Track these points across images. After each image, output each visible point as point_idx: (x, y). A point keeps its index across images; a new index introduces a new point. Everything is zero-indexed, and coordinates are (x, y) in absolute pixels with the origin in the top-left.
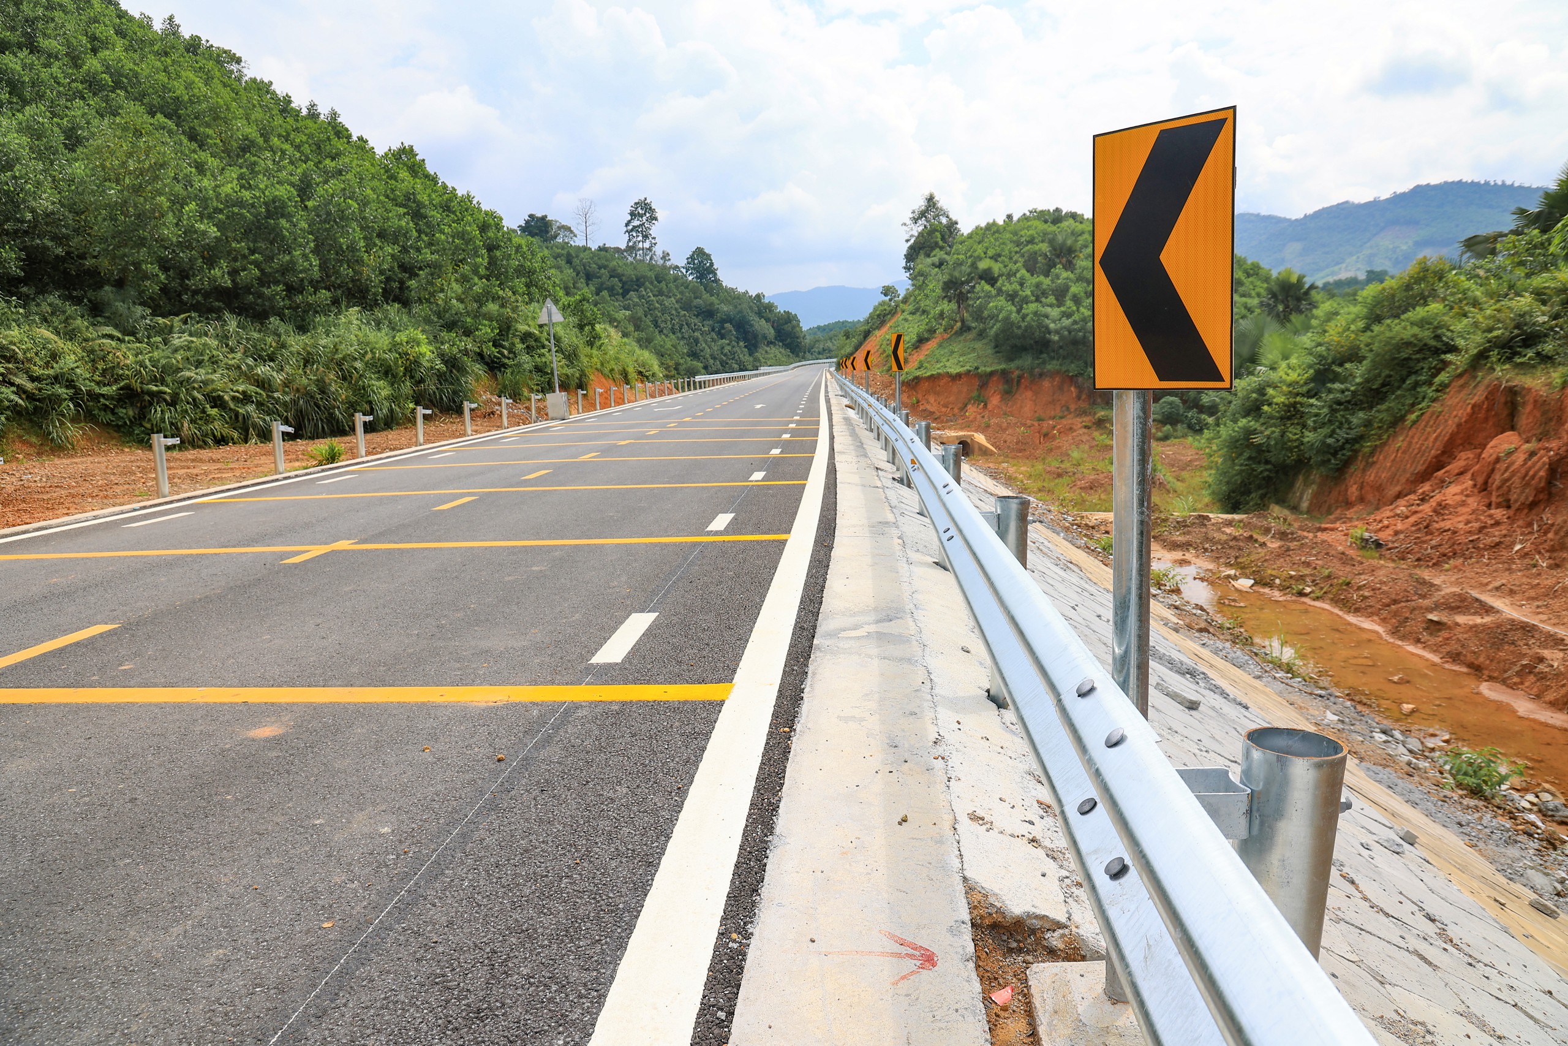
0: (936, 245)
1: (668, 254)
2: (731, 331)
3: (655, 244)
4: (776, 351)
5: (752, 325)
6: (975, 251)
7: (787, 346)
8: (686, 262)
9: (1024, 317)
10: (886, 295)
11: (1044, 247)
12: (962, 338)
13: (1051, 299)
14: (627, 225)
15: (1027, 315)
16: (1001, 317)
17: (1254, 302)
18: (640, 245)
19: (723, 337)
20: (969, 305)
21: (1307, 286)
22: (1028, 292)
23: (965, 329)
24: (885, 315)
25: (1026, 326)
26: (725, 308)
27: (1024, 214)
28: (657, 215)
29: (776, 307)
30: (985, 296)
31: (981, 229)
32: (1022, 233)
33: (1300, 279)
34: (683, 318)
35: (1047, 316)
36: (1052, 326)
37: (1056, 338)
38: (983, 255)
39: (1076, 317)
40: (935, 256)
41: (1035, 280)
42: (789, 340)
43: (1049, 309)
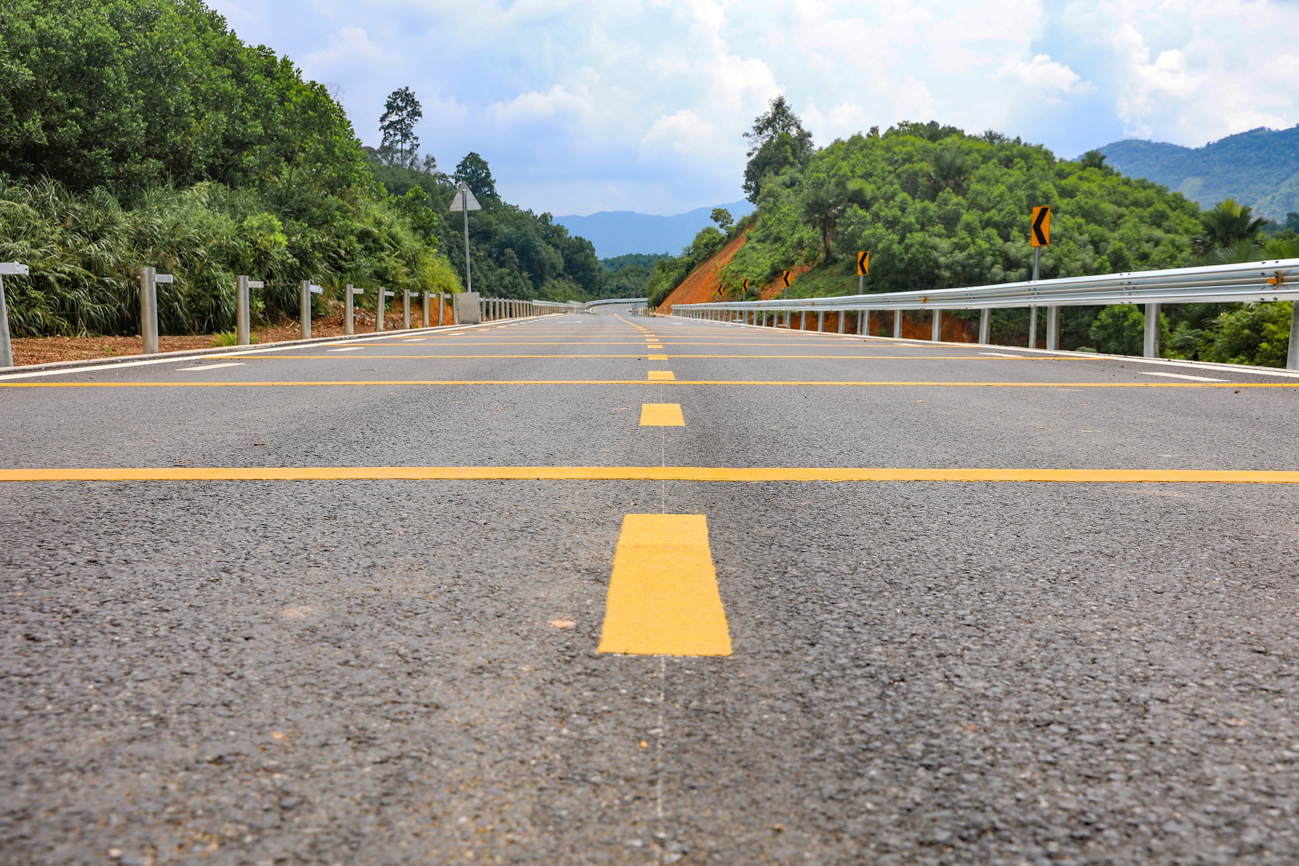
0: (786, 161)
1: (433, 160)
2: (512, 258)
3: (417, 146)
4: (563, 285)
5: (538, 253)
6: (840, 169)
7: (578, 280)
8: (456, 170)
9: (907, 248)
10: (716, 220)
11: (927, 167)
12: (826, 272)
13: (939, 228)
14: (383, 119)
15: (912, 246)
16: (880, 246)
17: (1185, 239)
18: (399, 146)
19: (502, 265)
20: (838, 233)
21: (1252, 220)
22: (913, 219)
23: (830, 260)
24: (714, 245)
25: (910, 259)
26: (505, 229)
27: (892, 128)
28: (421, 109)
29: (567, 231)
30: (859, 223)
31: (843, 143)
32: (896, 149)
33: (1245, 214)
34: (453, 240)
35: (935, 248)
36: (942, 259)
37: (947, 274)
38: (850, 174)
39: (972, 250)
40: (784, 174)
41: (919, 205)
42: (581, 273)
43: (937, 240)
